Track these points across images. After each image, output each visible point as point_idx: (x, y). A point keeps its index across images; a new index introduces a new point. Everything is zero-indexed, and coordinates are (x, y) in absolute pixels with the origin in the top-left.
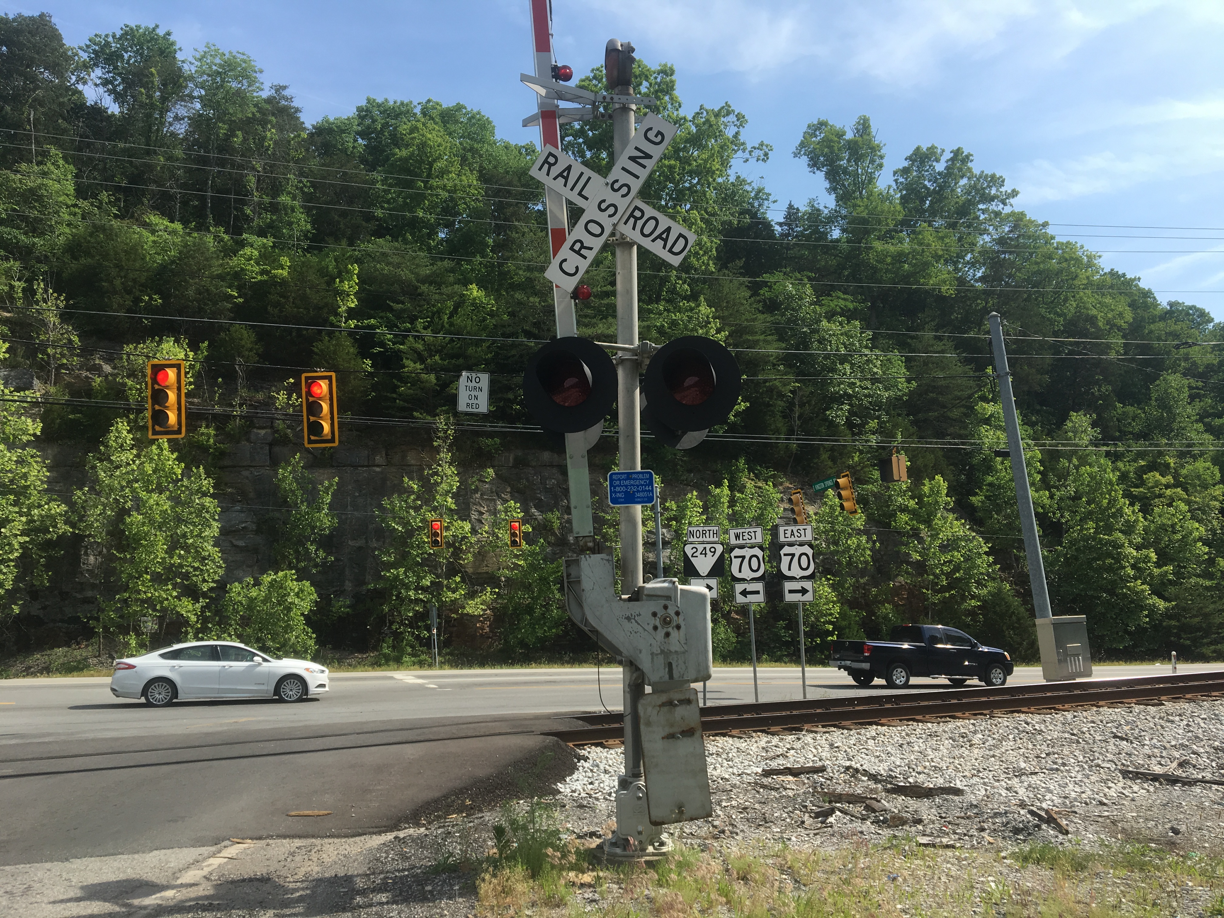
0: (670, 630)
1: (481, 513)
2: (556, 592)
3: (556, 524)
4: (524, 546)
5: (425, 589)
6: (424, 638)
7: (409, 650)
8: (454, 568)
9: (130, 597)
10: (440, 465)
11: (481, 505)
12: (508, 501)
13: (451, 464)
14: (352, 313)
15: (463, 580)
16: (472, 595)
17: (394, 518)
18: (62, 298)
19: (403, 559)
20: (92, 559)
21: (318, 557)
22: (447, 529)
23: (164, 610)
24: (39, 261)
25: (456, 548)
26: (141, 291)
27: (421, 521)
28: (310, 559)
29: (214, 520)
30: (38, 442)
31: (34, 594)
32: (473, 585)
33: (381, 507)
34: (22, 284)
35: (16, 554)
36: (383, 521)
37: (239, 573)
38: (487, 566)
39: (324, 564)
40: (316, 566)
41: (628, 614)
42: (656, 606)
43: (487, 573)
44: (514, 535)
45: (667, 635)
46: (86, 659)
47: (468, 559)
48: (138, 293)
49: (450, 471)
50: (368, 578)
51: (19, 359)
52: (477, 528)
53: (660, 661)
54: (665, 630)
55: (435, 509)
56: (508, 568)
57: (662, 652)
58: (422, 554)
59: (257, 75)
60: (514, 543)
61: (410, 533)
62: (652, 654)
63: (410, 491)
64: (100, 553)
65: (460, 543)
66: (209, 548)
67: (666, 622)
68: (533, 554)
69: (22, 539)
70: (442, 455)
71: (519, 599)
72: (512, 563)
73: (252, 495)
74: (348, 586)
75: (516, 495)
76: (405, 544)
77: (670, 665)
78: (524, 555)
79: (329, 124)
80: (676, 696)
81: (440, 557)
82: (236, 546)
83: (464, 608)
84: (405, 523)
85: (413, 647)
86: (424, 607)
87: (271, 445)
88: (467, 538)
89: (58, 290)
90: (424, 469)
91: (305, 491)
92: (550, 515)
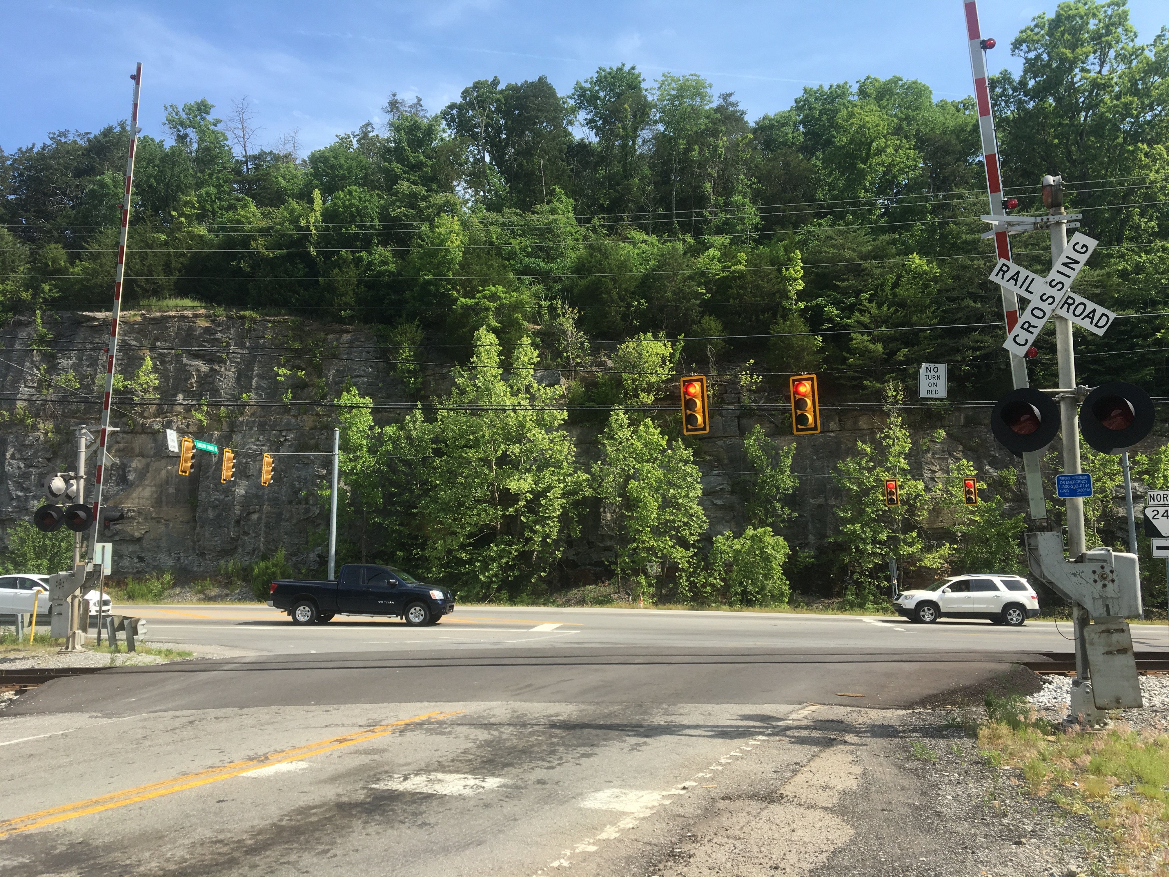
0: (1106, 582)
1: (934, 472)
2: (1015, 547)
3: (1013, 479)
4: (980, 502)
5: (881, 543)
6: (884, 587)
7: (872, 598)
8: (910, 524)
9: (638, 546)
10: (891, 429)
11: (933, 464)
12: (960, 459)
13: (901, 427)
14: (801, 295)
15: (919, 535)
16: (928, 549)
17: (850, 479)
18: (576, 311)
19: (859, 515)
20: (609, 515)
21: (784, 513)
22: (901, 487)
23: (664, 557)
24: (555, 281)
25: (910, 505)
26: (631, 298)
27: (874, 481)
28: (778, 516)
29: (698, 482)
30: (567, 425)
31: (570, 543)
32: (929, 539)
33: (836, 469)
34: (547, 303)
35: (558, 513)
36: (839, 481)
37: (719, 527)
38: (942, 522)
39: (790, 519)
40: (783, 521)
41: (1074, 571)
42: (1096, 567)
43: (943, 528)
44: (968, 492)
45: (1105, 586)
46: (610, 594)
47: (923, 515)
48: (629, 300)
49: (900, 433)
50: (829, 532)
51: (549, 361)
52: (930, 486)
53: (1100, 603)
54: (1103, 583)
55: (888, 470)
56: (963, 523)
57: (1101, 597)
58: (876, 511)
59: (708, 90)
60: (969, 500)
61: (866, 492)
62: (1093, 598)
63: (864, 454)
64: (615, 511)
65: (914, 500)
66: (696, 508)
67: (1103, 577)
68: (989, 510)
69: (560, 501)
70: (892, 419)
71: (977, 553)
72: (968, 519)
73: (726, 461)
74: (812, 539)
75: (969, 453)
76: (860, 502)
77: (1107, 606)
78: (980, 511)
79: (770, 120)
80: (1113, 627)
81: (895, 513)
82: (716, 505)
83: (922, 561)
84: (860, 484)
85: (874, 595)
86: (883, 559)
87: (738, 417)
88: (921, 496)
89: (572, 305)
90: (877, 433)
91: (769, 457)
92: (1005, 472)
